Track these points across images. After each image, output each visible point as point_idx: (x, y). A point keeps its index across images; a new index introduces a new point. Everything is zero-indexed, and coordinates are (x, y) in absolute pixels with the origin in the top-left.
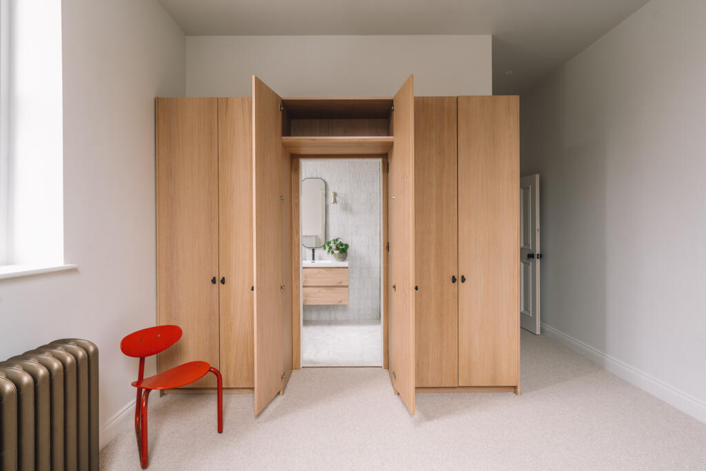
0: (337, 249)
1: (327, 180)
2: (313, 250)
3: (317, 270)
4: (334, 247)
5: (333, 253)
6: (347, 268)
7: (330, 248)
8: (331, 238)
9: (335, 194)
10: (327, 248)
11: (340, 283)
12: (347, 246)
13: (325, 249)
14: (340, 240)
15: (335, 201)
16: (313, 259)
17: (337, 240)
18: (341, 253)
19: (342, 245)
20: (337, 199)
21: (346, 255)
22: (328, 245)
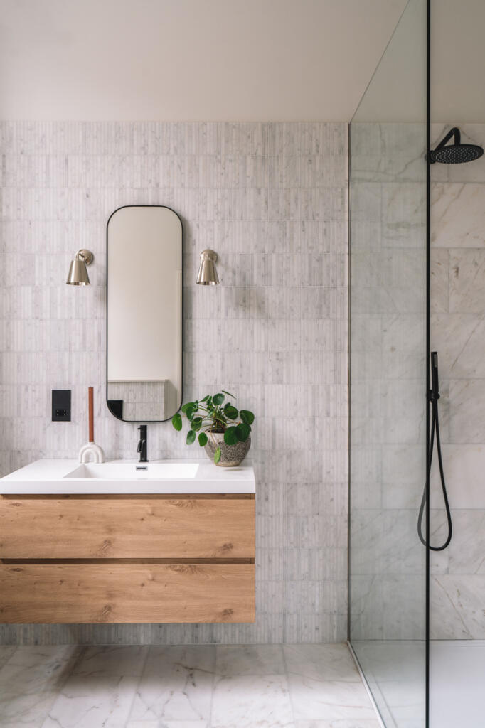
0: (219, 427)
1: (189, 215)
2: (144, 431)
3: (146, 506)
4: (208, 421)
5: (203, 440)
6: (249, 497)
7: (197, 423)
8: (200, 392)
9: (213, 258)
10: (187, 425)
11: (228, 547)
12: (248, 417)
13: (178, 426)
14: (227, 399)
15: (211, 276)
16: (144, 458)
17: (217, 399)
18: (228, 441)
19: (231, 412)
20: (220, 270)
21: (247, 449)
22: (189, 416)
